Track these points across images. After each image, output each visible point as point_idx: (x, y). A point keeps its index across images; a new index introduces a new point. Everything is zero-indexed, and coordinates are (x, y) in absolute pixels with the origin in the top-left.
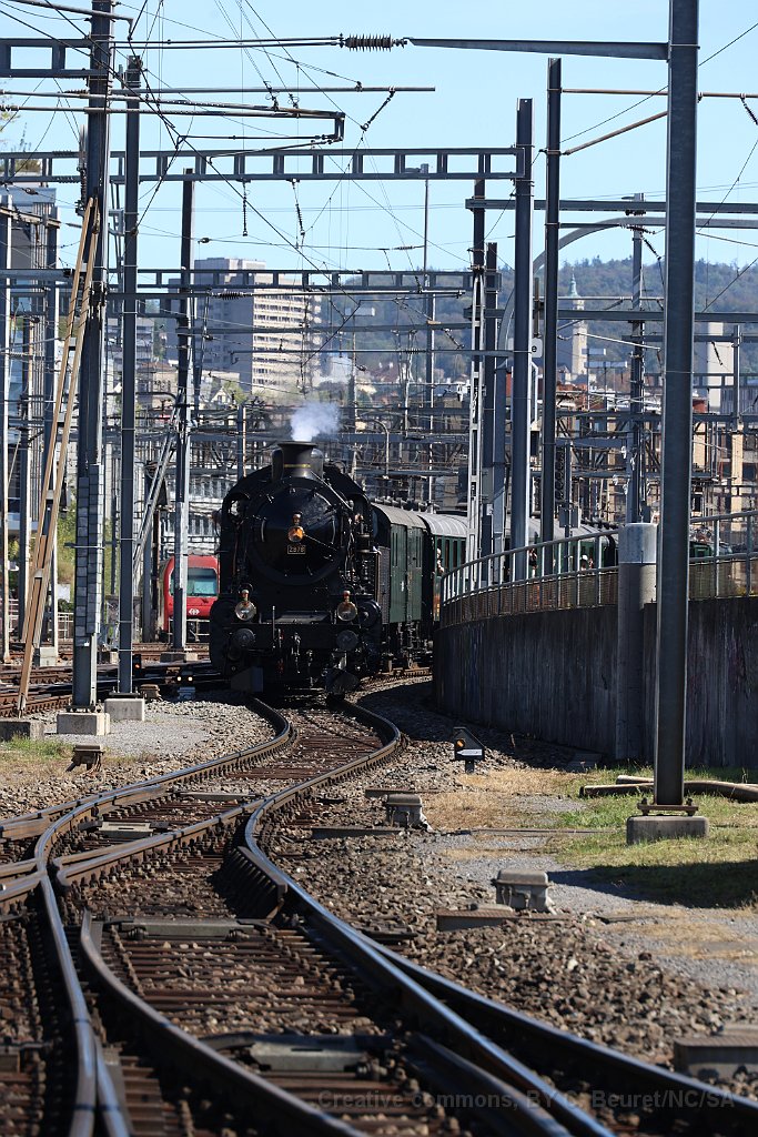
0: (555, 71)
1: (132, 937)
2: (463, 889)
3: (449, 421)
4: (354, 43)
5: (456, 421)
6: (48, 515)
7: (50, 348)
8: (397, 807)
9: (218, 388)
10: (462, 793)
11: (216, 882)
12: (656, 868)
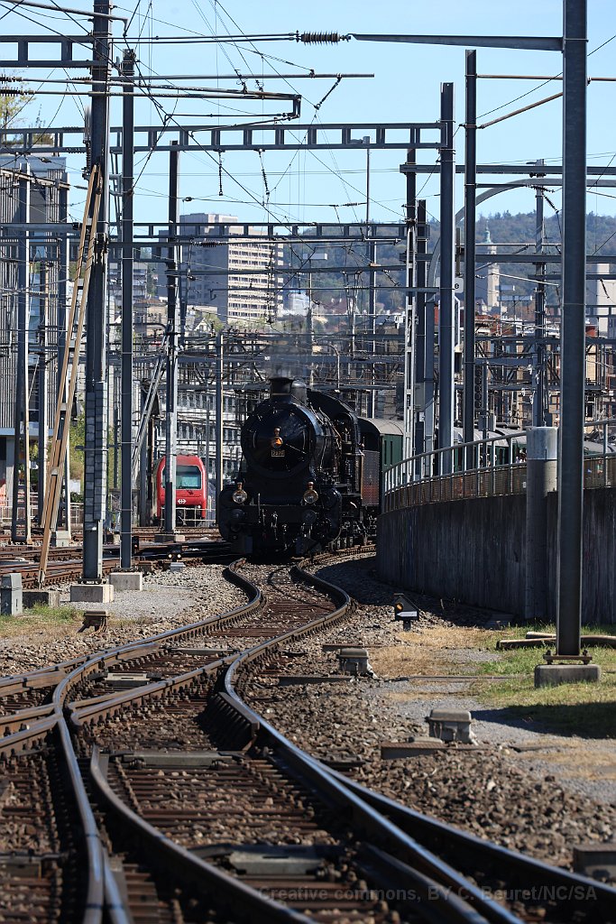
0: (471, 60)
1: (133, 767)
2: (402, 726)
3: (388, 345)
4: (308, 38)
5: (394, 345)
6: (62, 423)
7: (62, 287)
8: (348, 658)
9: (200, 319)
10: (401, 647)
11: (201, 721)
12: (557, 707)
